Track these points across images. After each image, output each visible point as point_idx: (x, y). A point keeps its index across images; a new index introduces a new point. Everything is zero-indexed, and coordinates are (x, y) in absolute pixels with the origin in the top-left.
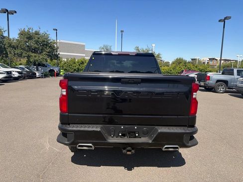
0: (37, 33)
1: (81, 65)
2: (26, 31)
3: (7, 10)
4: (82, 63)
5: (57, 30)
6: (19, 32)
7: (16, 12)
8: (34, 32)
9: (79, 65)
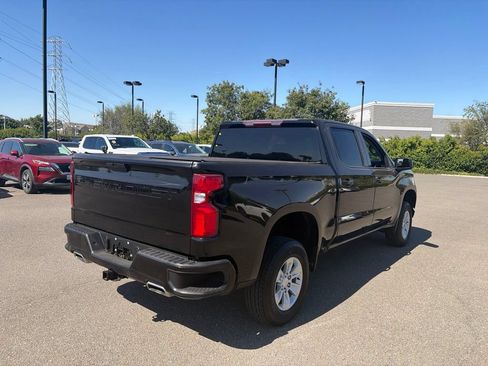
0: (315, 94)
1: (409, 150)
2: (297, 91)
3: (275, 61)
4: (413, 146)
5: (363, 83)
6: (288, 95)
7: (287, 62)
8: (309, 91)
9: (405, 151)
